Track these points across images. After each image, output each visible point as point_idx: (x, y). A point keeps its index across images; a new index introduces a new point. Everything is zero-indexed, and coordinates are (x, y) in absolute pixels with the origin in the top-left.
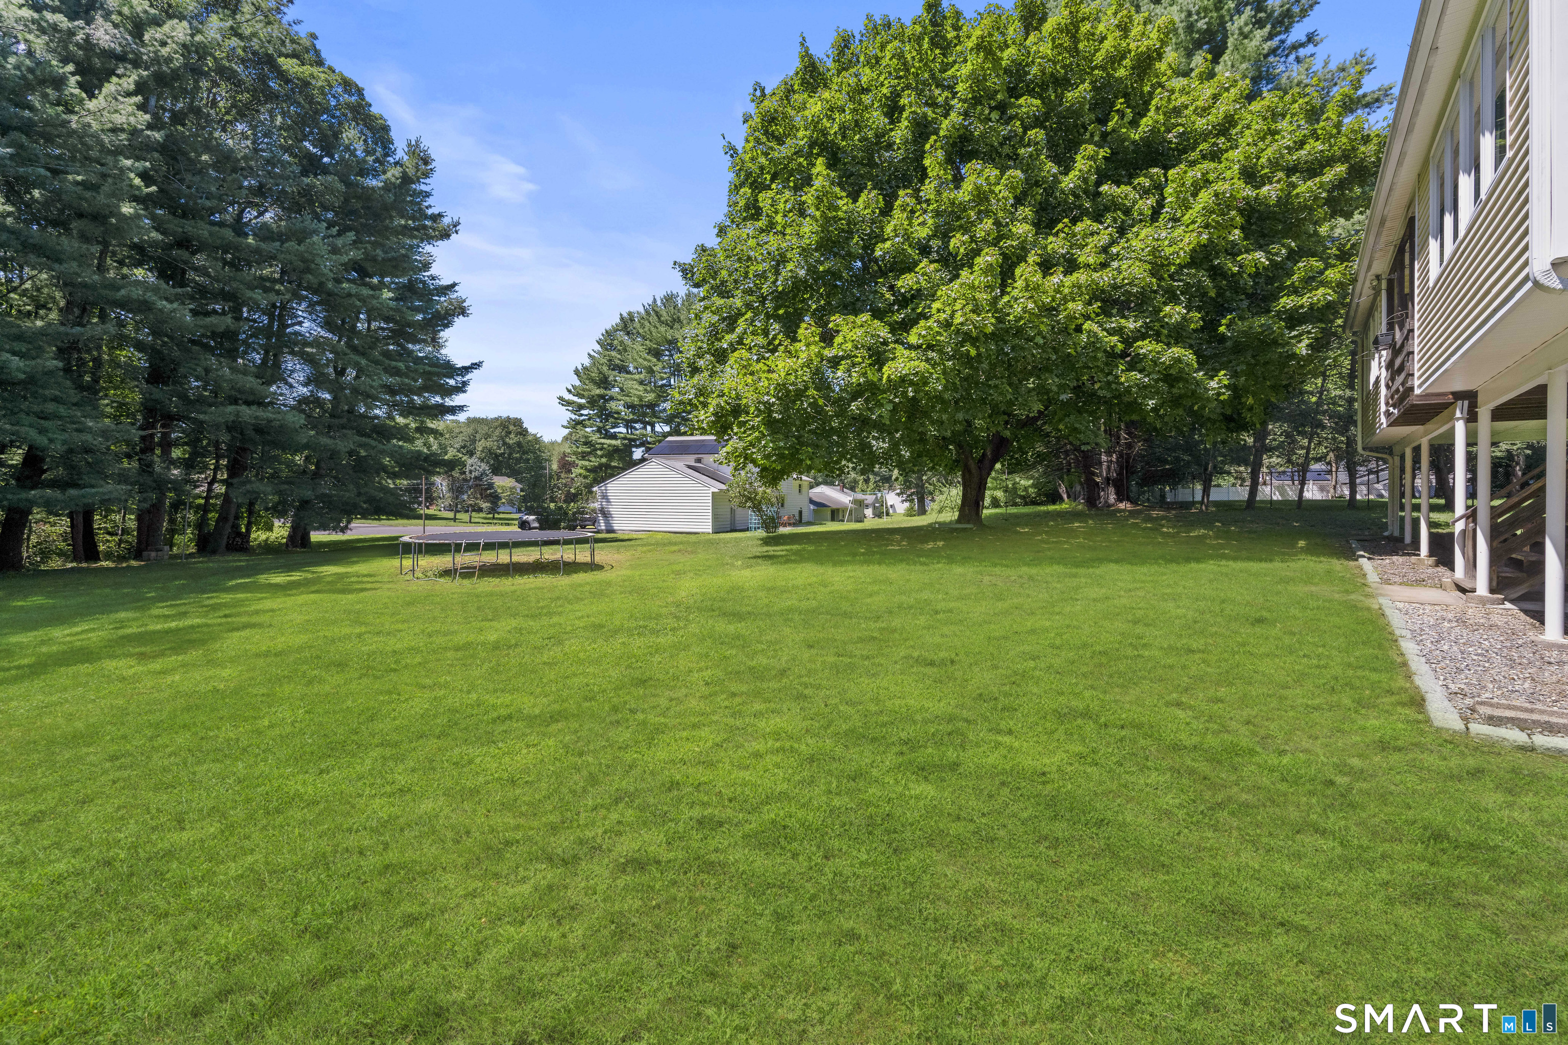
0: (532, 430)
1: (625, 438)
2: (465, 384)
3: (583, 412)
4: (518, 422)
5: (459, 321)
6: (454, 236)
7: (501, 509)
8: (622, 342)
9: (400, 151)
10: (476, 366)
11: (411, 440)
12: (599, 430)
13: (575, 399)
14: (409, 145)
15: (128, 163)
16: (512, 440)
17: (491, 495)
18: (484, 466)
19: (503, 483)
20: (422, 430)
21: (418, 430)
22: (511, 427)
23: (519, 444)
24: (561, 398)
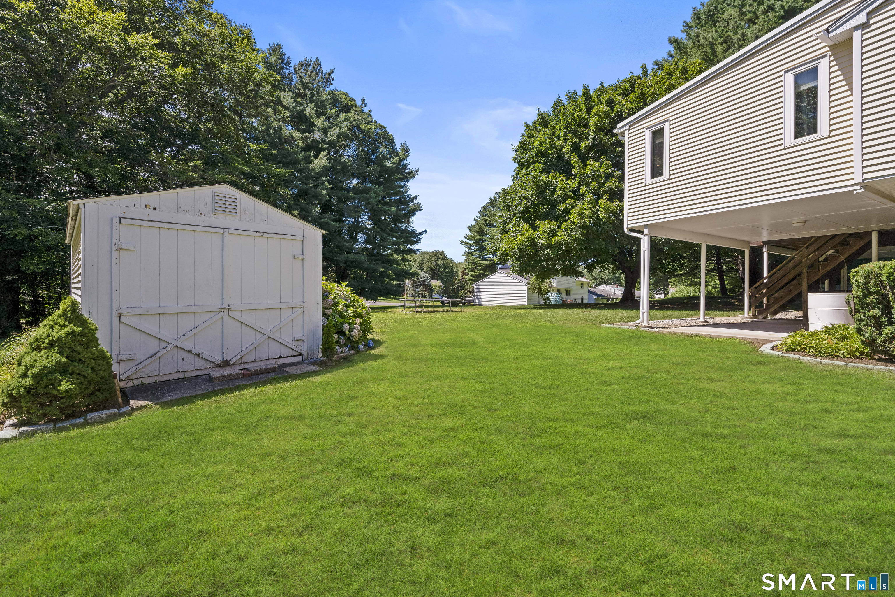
0: (449, 257)
1: (491, 260)
2: (420, 239)
3: (473, 248)
4: (443, 253)
5: (418, 214)
6: (416, 176)
7: (434, 296)
8: (490, 212)
9: (398, 147)
10: (424, 232)
11: (399, 264)
12: (480, 257)
13: (468, 241)
14: (401, 146)
15: (324, 178)
16: (440, 262)
17: (430, 289)
18: (427, 275)
19: (436, 284)
20: (404, 260)
21: (402, 260)
22: (440, 256)
23: (443, 264)
24: (462, 241)
